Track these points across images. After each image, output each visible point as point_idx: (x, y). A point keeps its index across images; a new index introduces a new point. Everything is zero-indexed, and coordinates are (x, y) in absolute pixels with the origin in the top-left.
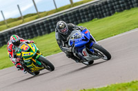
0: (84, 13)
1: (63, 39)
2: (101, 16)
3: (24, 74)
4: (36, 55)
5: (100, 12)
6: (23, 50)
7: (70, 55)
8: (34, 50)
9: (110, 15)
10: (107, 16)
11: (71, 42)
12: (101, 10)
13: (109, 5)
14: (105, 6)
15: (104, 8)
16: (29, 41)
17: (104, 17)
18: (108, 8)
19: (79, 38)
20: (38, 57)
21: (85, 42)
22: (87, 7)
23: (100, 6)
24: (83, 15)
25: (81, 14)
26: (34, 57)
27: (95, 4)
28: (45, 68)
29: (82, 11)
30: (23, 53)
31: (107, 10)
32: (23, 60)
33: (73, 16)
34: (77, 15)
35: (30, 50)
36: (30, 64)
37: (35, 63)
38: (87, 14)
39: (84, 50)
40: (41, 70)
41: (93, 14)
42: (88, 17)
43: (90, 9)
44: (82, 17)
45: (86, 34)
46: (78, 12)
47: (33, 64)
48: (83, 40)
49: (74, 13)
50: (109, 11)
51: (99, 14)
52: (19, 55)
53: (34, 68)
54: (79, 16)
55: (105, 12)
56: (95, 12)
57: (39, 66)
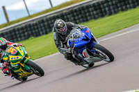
0: (21, 31)
1: (61, 39)
2: (38, 35)
3: (11, 80)
4: (25, 59)
5: (37, 31)
6: (10, 54)
7: (69, 57)
8: (22, 54)
9: (47, 33)
10: (43, 34)
11: (70, 42)
12: (38, 28)
13: (46, 23)
14: (42, 25)
15: (41, 27)
16: (17, 44)
17: (40, 35)
18: (44, 26)
19: (79, 37)
20: (26, 61)
21: (86, 42)
22: (23, 25)
23: (36, 24)
24: (19, 33)
25: (17, 33)
26: (22, 61)
27: (32, 23)
28: (34, 73)
29: (18, 30)
30: (11, 57)
31: (43, 28)
32: (10, 65)
33: (9, 35)
34: (13, 34)
35: (18, 54)
36: (18, 69)
37: (23, 68)
38: (24, 33)
39: (85, 51)
40: (30, 75)
41: (30, 32)
42: (25, 36)
43: (26, 27)
44: (18, 36)
45: (87, 34)
46: (14, 30)
47: (21, 69)
48: (83, 40)
49: (10, 32)
50: (46, 29)
51: (36, 33)
52: (6, 59)
53: (22, 73)
54: (16, 34)
55: (42, 30)
56: (31, 30)
57: (27, 71)
